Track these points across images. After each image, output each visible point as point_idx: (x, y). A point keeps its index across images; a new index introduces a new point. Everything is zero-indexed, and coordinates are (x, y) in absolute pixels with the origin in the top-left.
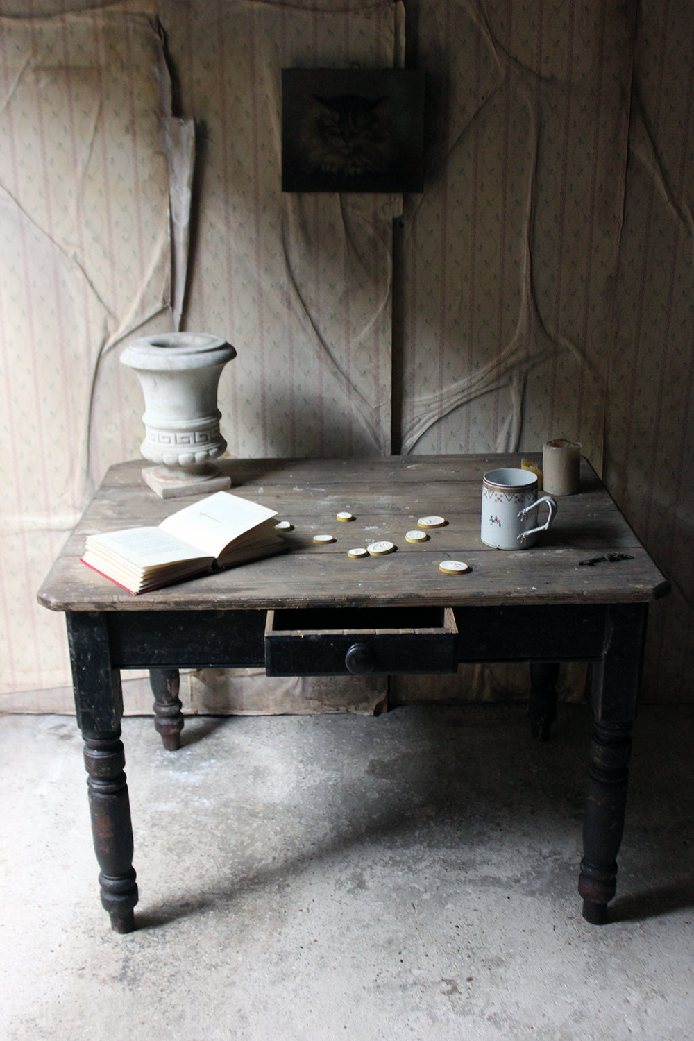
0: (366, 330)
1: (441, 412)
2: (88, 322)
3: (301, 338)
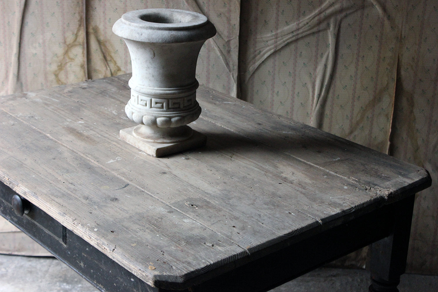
1: (276, 47)
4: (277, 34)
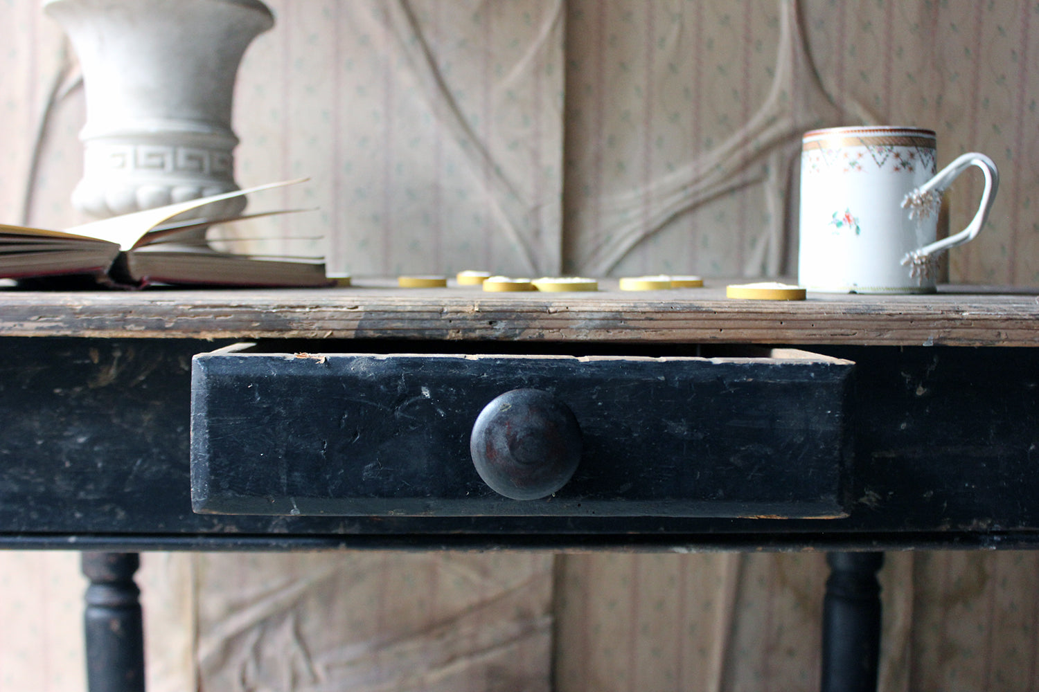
0: (519, 71)
1: (647, 224)
3: (405, 78)
4: (648, 193)
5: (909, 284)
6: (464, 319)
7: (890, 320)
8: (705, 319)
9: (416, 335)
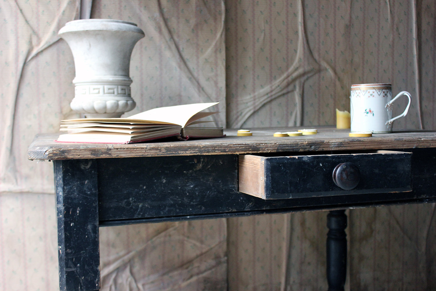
0: (209, 51)
1: (255, 108)
2: (17, 38)
3: (167, 54)
4: (255, 96)
5: (387, 130)
6: (304, 146)
7: (405, 142)
8: (362, 143)
9: (292, 150)
